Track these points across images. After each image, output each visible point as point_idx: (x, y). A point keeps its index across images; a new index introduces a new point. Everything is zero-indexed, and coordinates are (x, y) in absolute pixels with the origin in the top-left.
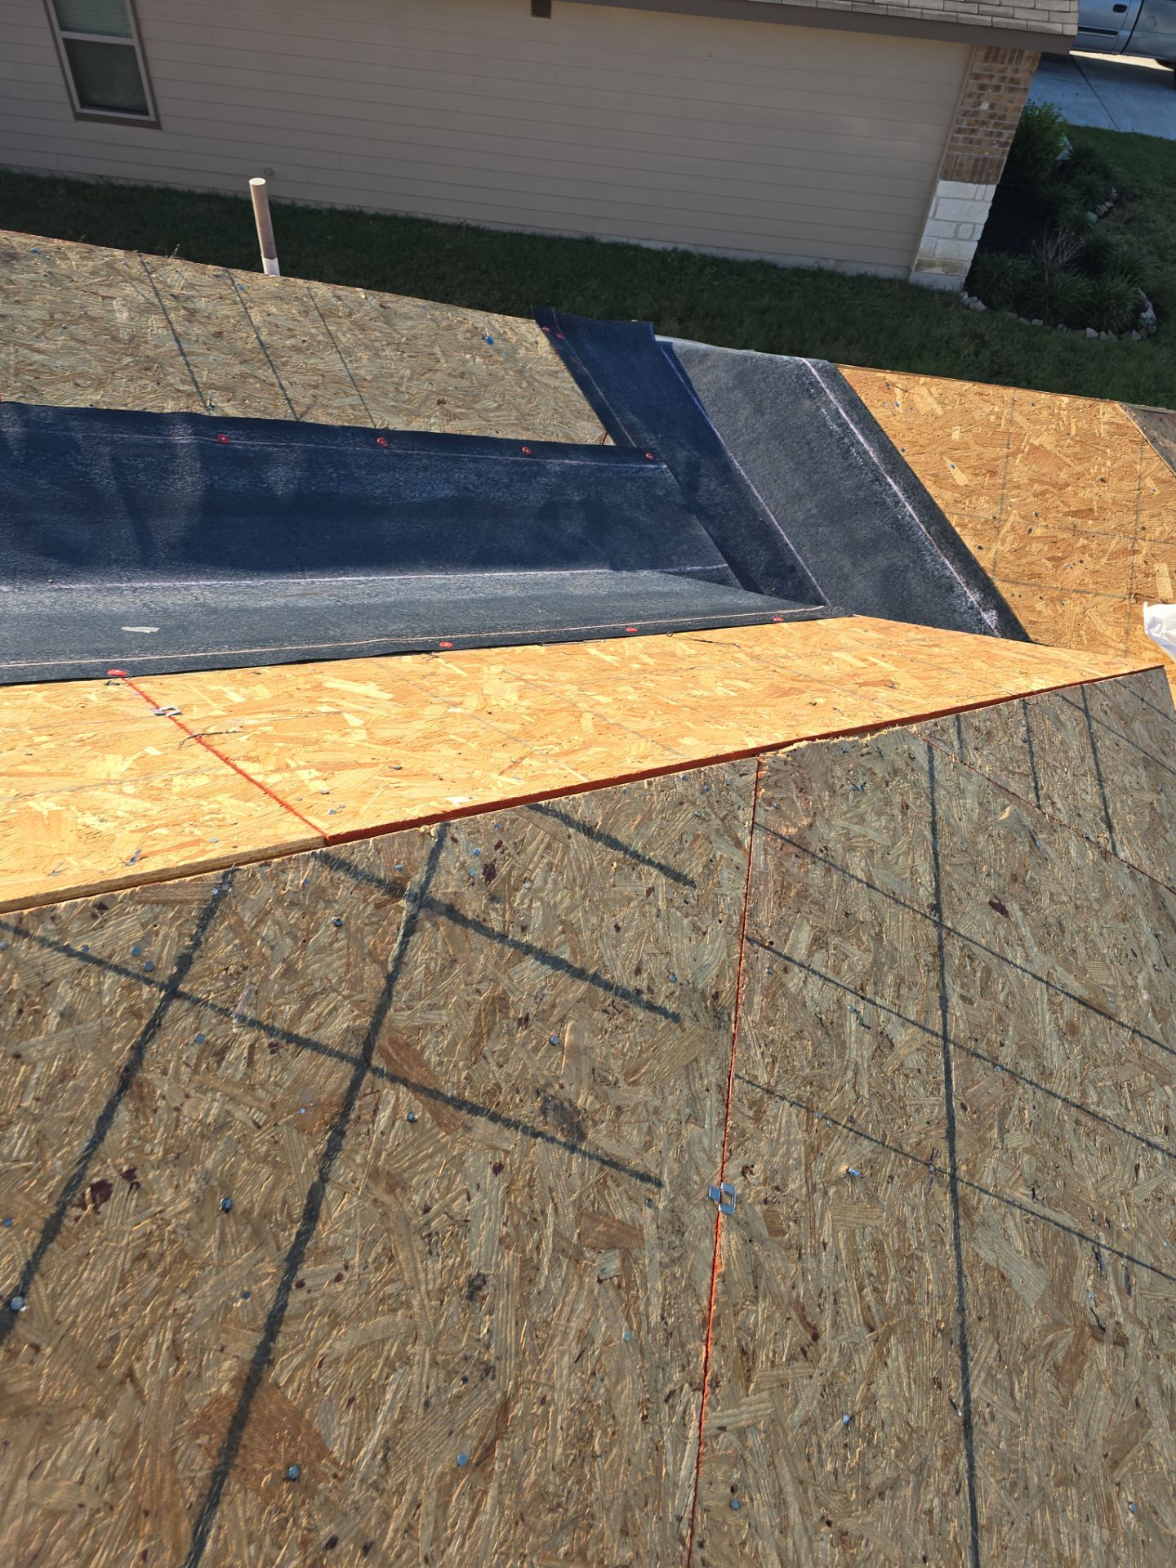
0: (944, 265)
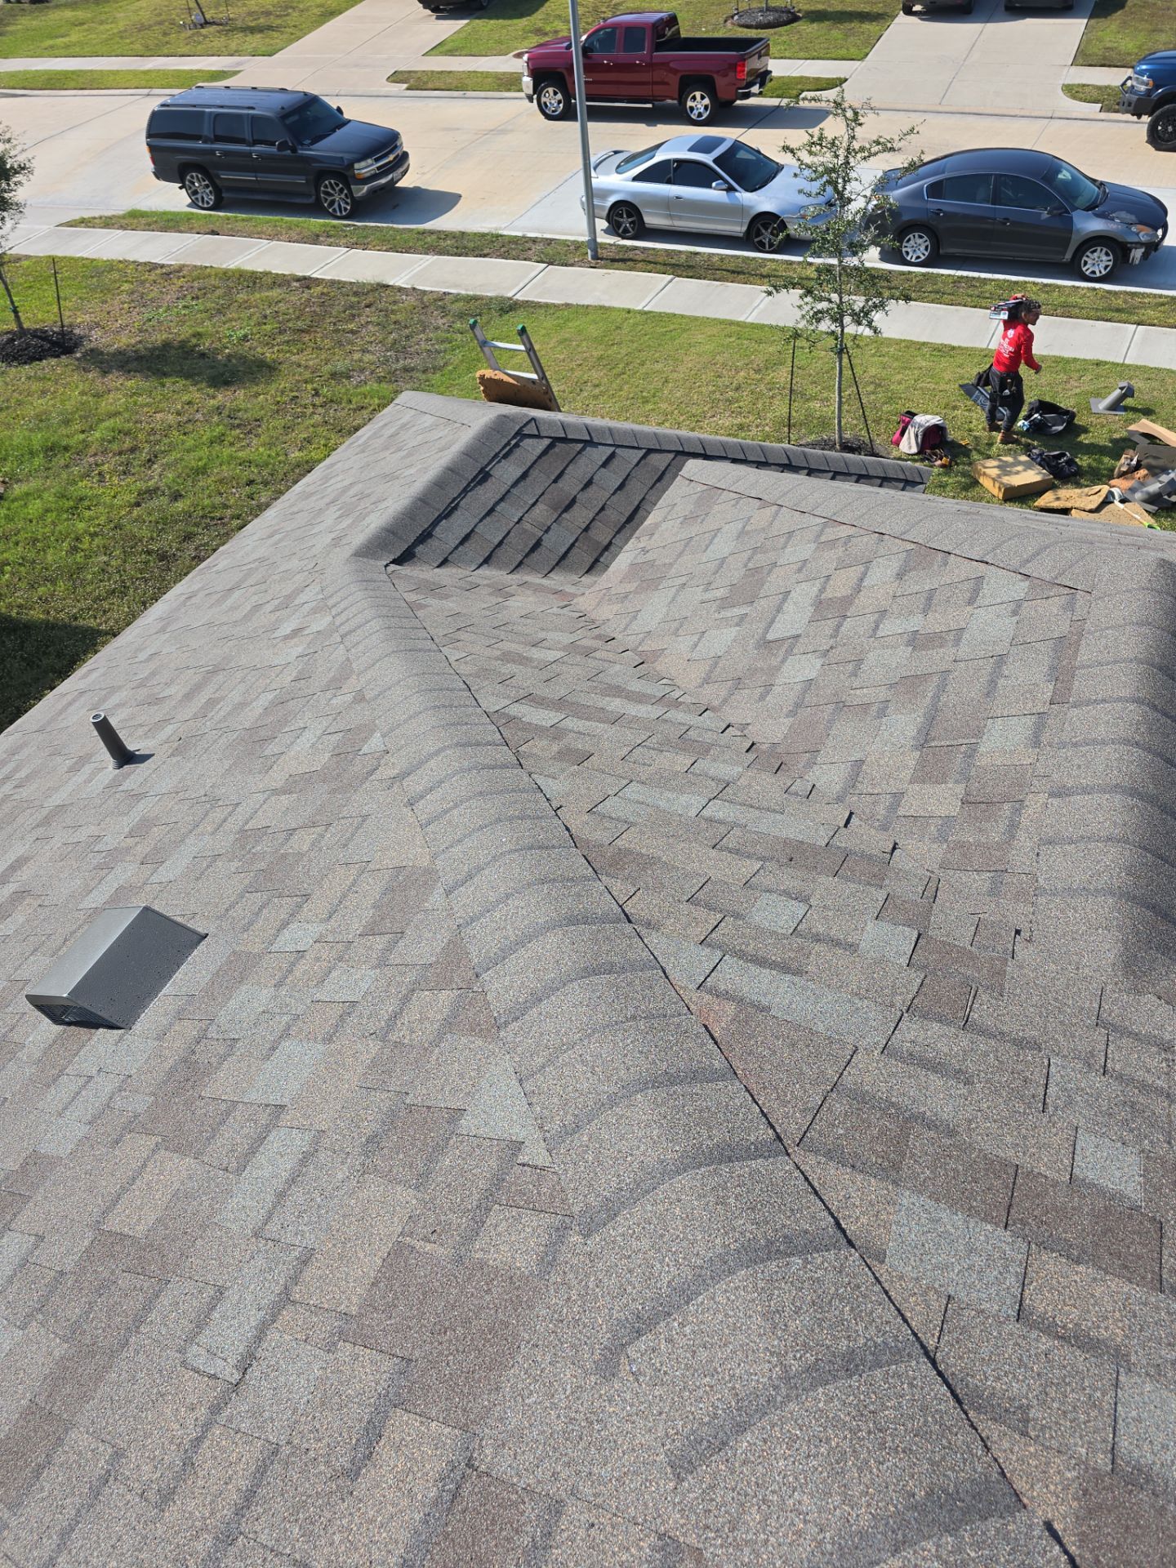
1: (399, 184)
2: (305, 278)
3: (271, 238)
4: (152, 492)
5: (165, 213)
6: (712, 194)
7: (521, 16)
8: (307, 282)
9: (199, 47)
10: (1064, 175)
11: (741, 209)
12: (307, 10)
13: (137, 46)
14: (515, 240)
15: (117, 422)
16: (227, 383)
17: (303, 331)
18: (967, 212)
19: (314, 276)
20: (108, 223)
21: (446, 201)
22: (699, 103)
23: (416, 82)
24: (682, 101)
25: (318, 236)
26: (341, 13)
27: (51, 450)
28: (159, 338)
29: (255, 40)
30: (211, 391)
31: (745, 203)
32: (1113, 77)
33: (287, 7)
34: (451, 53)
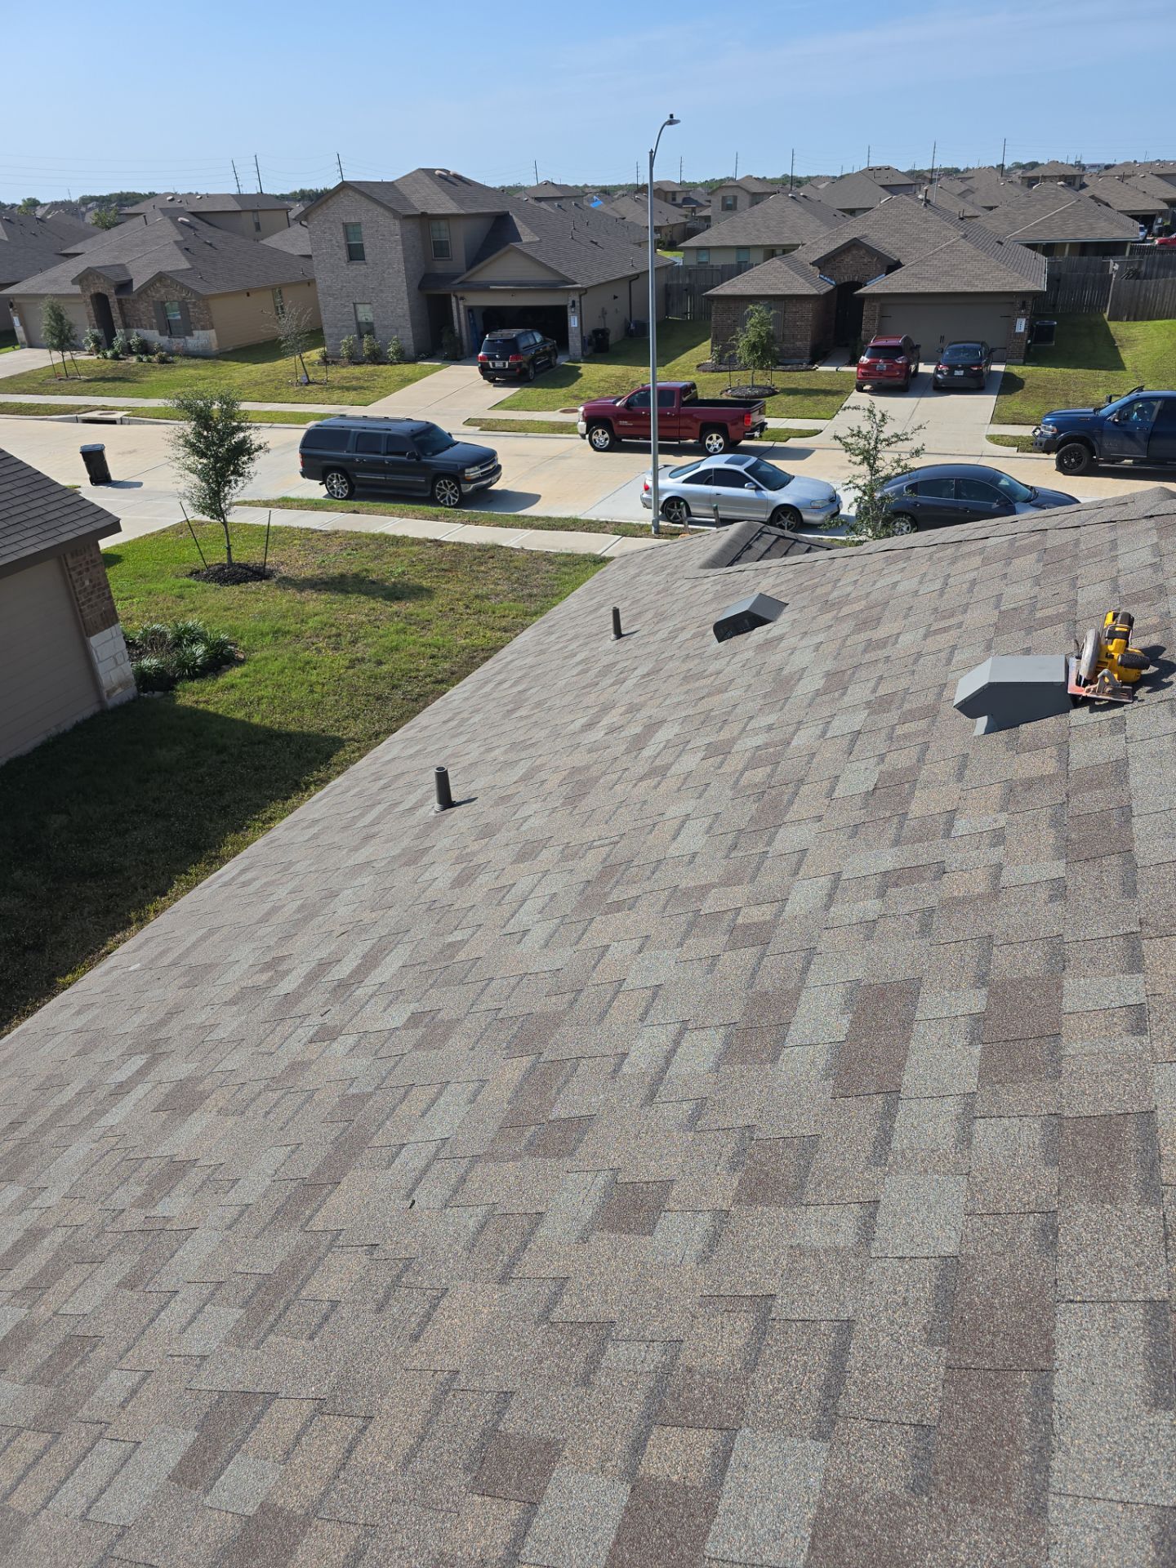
0: (120, 685)
1: (493, 488)
2: (436, 541)
3: (400, 516)
4: (361, 660)
5: (310, 500)
6: (745, 492)
7: (561, 387)
8: (438, 543)
9: (307, 398)
10: (1003, 482)
11: (767, 502)
12: (390, 377)
13: (255, 395)
14: (590, 522)
15: (324, 618)
16: (398, 599)
17: (446, 570)
18: (936, 503)
19: (443, 539)
20: (267, 504)
21: (532, 499)
22: (715, 441)
23: (488, 426)
24: (702, 440)
25: (437, 516)
26: (417, 380)
27: (277, 633)
28: (335, 572)
29: (352, 395)
30: (388, 603)
31: (769, 498)
32: (1026, 431)
33: (372, 375)
34: (510, 408)
